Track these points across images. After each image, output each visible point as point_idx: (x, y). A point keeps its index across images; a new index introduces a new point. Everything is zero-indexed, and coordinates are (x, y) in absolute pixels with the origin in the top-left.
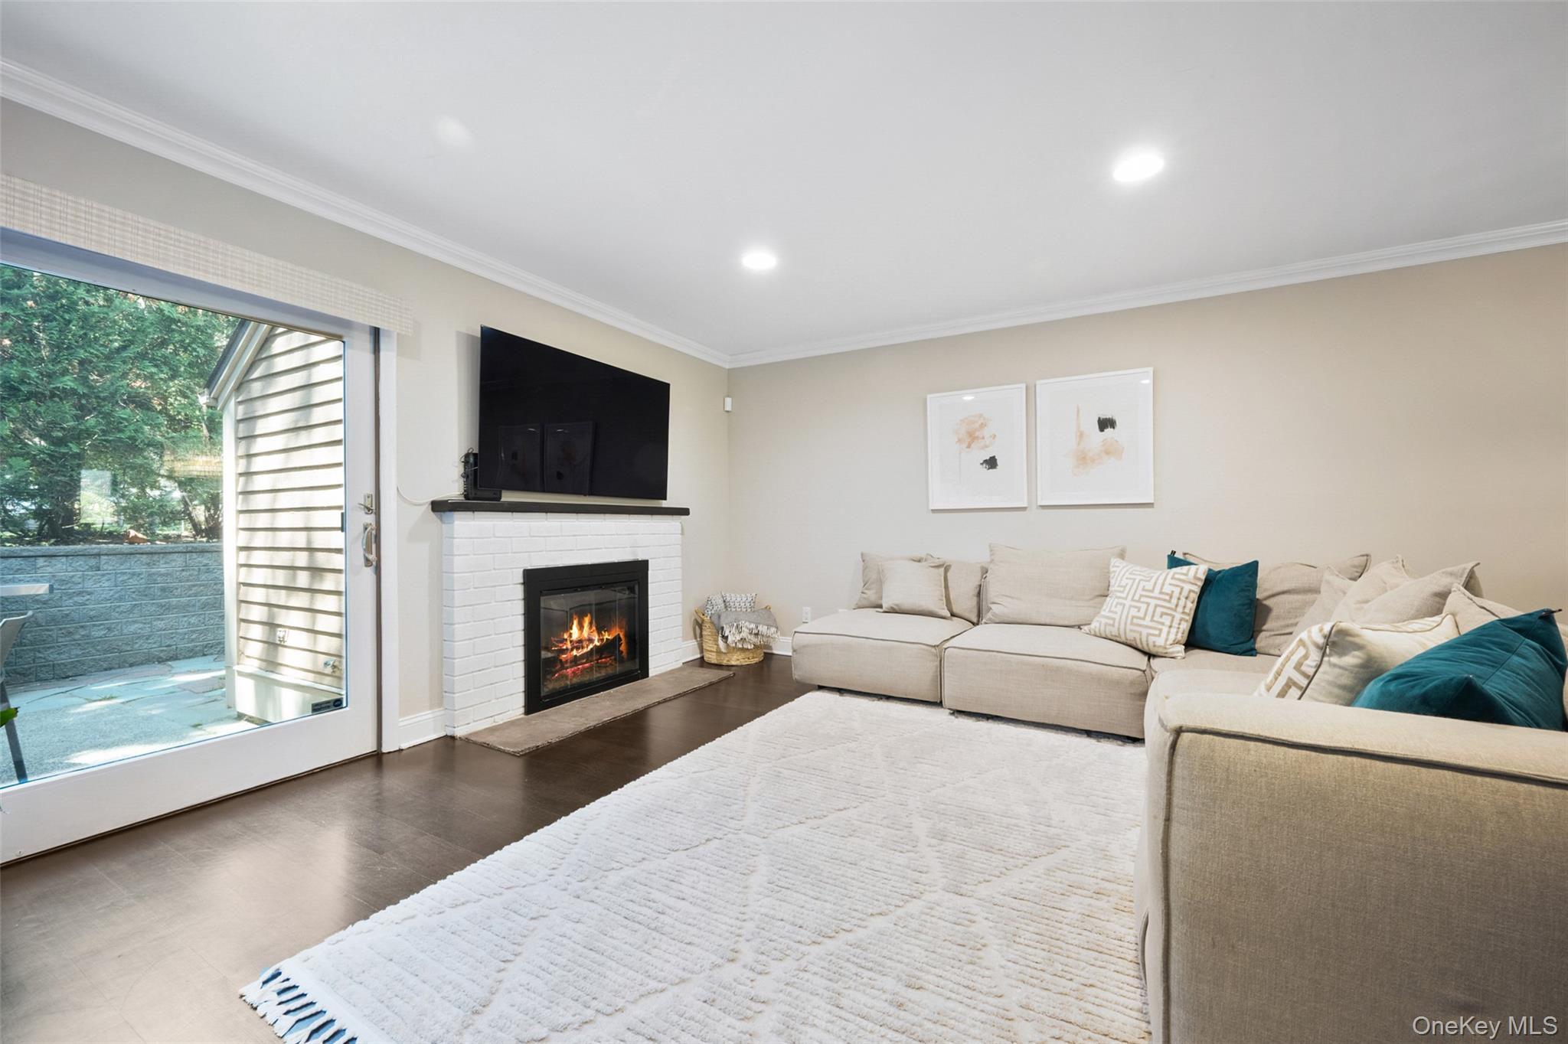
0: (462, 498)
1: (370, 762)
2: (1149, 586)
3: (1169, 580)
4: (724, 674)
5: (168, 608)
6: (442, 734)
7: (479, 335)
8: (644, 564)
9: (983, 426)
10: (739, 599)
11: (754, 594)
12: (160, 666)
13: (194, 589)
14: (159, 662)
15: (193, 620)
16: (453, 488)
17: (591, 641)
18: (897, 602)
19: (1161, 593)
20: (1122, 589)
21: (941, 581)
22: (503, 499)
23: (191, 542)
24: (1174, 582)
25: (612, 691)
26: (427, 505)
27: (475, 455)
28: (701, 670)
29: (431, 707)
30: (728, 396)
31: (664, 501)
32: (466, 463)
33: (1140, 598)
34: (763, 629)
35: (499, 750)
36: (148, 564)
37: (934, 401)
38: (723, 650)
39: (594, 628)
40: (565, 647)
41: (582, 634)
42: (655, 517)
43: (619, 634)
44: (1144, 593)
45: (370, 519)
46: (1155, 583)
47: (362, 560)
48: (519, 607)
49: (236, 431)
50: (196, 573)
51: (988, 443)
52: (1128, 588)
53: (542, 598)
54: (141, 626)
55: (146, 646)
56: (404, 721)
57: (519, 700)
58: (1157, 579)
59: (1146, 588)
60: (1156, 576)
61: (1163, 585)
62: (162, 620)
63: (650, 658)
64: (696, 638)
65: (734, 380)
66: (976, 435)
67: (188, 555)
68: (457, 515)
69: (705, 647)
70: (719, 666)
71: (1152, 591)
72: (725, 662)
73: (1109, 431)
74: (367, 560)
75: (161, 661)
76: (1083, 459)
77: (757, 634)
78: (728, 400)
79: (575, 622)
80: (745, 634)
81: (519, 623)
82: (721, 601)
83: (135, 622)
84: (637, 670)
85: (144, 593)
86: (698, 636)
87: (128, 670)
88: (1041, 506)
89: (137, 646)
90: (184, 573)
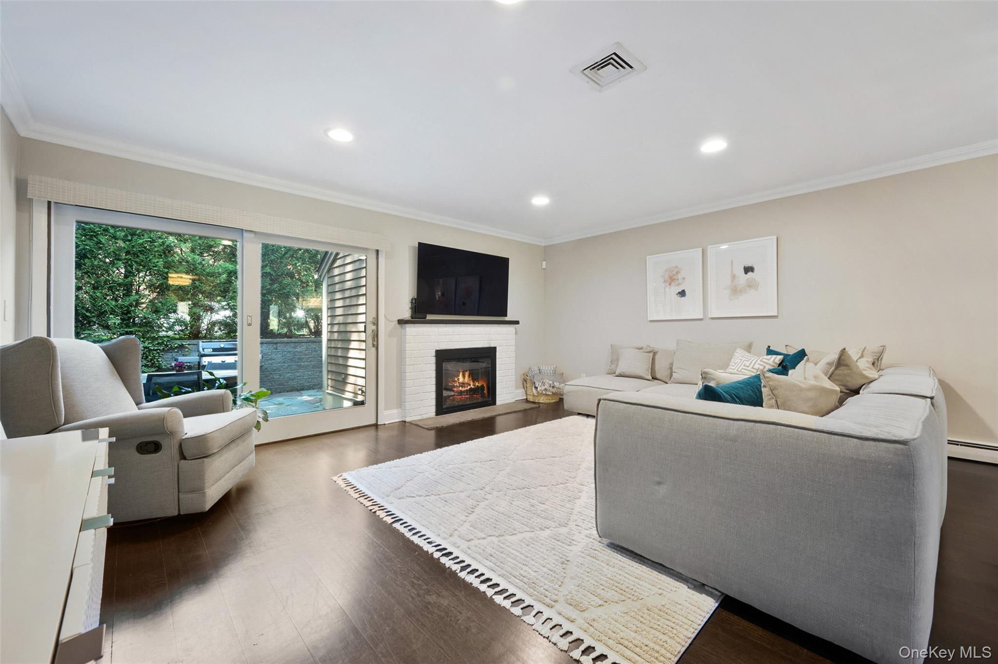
0: (410, 318)
1: (374, 428)
2: (747, 364)
3: (759, 362)
4: (534, 406)
5: (300, 367)
6: (401, 420)
7: (417, 246)
8: (495, 348)
9: (678, 273)
10: (547, 369)
11: (555, 366)
12: (298, 393)
13: (310, 359)
14: (297, 391)
15: (309, 373)
16: (407, 314)
17: (470, 385)
18: (622, 371)
19: (753, 368)
20: (734, 364)
21: (650, 360)
22: (427, 318)
23: (309, 338)
24: (761, 363)
25: (476, 409)
26: (395, 322)
27: (415, 299)
28: (525, 404)
29: (397, 408)
30: (544, 261)
31: (506, 318)
32: (412, 302)
33: (741, 370)
34: (557, 384)
35: (422, 427)
36: (294, 347)
37: (651, 260)
38: (535, 394)
39: (471, 378)
40: (456, 385)
41: (463, 380)
42: (500, 325)
43: (483, 385)
44: (744, 367)
45: (374, 327)
46: (751, 362)
47: (371, 345)
48: (433, 367)
49: (328, 290)
50: (311, 351)
51: (681, 282)
52: (737, 364)
53: (444, 364)
54: (291, 374)
55: (292, 383)
56: (386, 412)
57: (433, 410)
58: (753, 360)
59: (746, 365)
60: (753, 359)
61: (755, 364)
62: (298, 372)
63: (497, 396)
64: (524, 388)
65: (548, 252)
66: (674, 278)
67: (308, 344)
68: (407, 325)
69: (528, 393)
70: (534, 403)
71: (748, 367)
72: (537, 401)
73: (750, 274)
74: (373, 344)
75: (298, 390)
76: (735, 291)
77: (553, 387)
78: (544, 263)
79: (461, 374)
80: (547, 386)
81: (433, 374)
82: (537, 369)
83: (289, 373)
84: (490, 401)
85: (291, 360)
86: (525, 387)
87: (286, 393)
88: (711, 318)
89: (289, 383)
90: (306, 352)
